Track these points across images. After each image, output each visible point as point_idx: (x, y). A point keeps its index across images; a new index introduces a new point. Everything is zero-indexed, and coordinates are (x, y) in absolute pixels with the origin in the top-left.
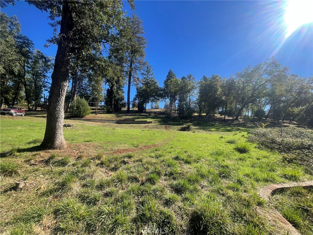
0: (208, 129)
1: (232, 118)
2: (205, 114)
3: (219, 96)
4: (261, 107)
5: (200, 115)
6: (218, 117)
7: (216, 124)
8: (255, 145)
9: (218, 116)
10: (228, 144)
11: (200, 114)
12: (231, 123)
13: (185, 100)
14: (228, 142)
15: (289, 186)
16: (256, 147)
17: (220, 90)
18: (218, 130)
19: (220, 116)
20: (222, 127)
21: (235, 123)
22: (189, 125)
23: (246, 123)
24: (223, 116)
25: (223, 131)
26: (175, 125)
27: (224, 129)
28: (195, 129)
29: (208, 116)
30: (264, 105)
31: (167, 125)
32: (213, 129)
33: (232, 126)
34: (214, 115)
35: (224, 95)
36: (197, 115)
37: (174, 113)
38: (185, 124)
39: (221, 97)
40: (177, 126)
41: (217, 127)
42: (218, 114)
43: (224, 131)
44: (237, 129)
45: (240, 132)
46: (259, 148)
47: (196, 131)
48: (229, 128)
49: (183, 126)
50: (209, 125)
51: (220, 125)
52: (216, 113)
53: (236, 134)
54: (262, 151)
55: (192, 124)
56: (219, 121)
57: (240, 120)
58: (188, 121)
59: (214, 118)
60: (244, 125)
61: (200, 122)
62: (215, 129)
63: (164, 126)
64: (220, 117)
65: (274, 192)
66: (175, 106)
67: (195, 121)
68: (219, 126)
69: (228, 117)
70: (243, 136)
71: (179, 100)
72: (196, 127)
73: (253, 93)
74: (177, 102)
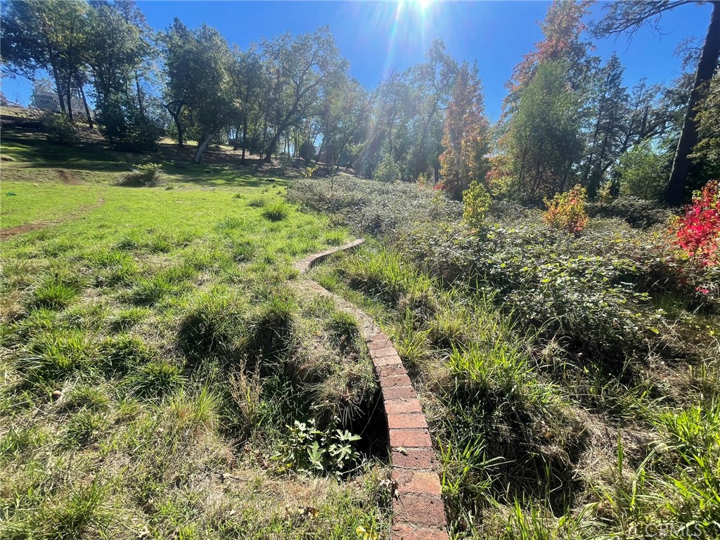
0: (206, 180)
1: (259, 158)
2: (194, 143)
3: (225, 97)
4: (309, 138)
5: (180, 146)
6: (228, 153)
7: (225, 170)
8: (296, 207)
9: (227, 149)
10: (251, 208)
11: (180, 140)
12: (257, 167)
13: (119, 88)
14: (252, 205)
15: (330, 252)
16: (298, 210)
17: (226, 78)
18: (230, 182)
19: (234, 150)
20: (239, 177)
21: (266, 167)
22: (149, 170)
23: (286, 170)
24: (239, 152)
25: (241, 185)
26: (100, 170)
27: (244, 181)
28: (172, 181)
29: (202, 148)
30: (314, 134)
31: (68, 168)
32: (219, 182)
33: (260, 175)
34: (217, 147)
35: (239, 94)
36: (173, 143)
37: (84, 129)
38: (136, 168)
39: (231, 100)
40: (110, 174)
41: (227, 175)
42: (228, 146)
43: (243, 185)
44: (270, 181)
45: (274, 187)
46: (302, 212)
47: (176, 186)
48: (255, 179)
49: (130, 173)
50: (209, 172)
51: (235, 171)
52: (222, 143)
53: (266, 191)
54: (306, 215)
55: (161, 168)
56: (231, 163)
57: (275, 162)
58: (146, 159)
59: (218, 154)
60: (281, 173)
61: (184, 163)
62: (223, 182)
63: (52, 172)
64: (233, 152)
65: (313, 264)
66: (86, 105)
67: (168, 160)
68: (233, 174)
69: (251, 154)
70: (280, 193)
71: (96, 84)
72: (172, 177)
73: (296, 103)
74: (88, 88)
